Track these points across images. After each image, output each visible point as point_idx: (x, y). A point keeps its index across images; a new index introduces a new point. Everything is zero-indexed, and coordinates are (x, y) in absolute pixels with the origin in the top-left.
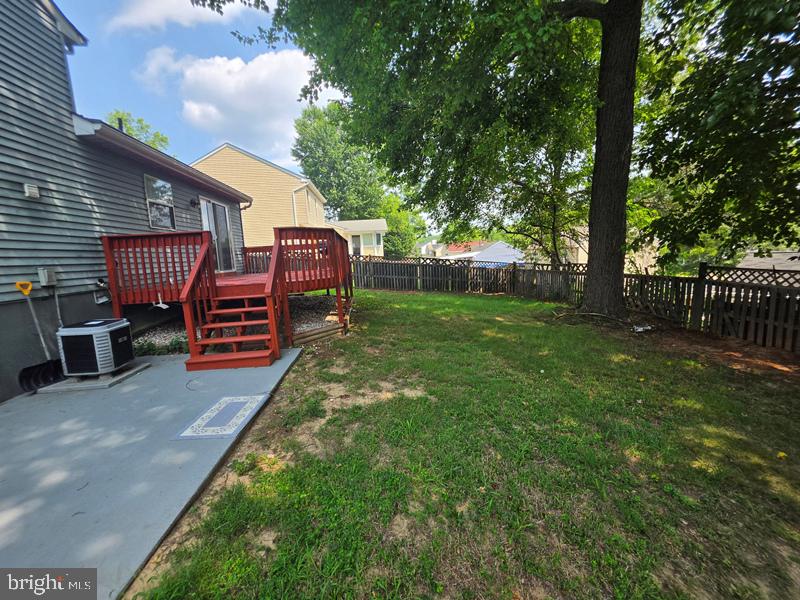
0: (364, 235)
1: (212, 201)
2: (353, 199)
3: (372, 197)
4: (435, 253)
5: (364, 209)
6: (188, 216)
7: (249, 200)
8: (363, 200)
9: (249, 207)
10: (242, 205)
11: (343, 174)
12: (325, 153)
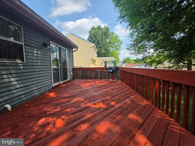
0: (108, 61)
1: (59, 46)
2: (103, 51)
3: (108, 51)
4: (122, 66)
5: (106, 54)
6: (39, 53)
7: (77, 47)
8: (106, 52)
9: (77, 50)
10: (74, 50)
11: (101, 44)
12: (96, 39)
